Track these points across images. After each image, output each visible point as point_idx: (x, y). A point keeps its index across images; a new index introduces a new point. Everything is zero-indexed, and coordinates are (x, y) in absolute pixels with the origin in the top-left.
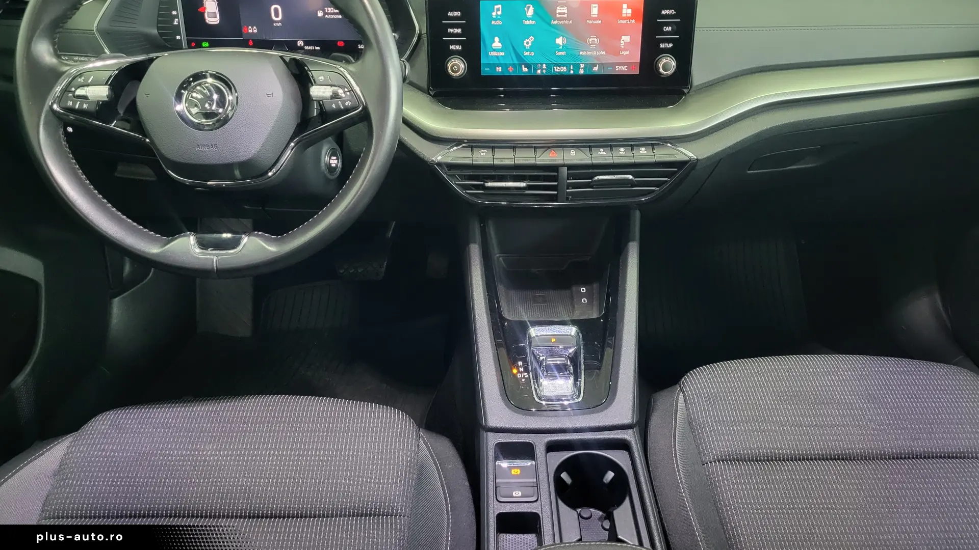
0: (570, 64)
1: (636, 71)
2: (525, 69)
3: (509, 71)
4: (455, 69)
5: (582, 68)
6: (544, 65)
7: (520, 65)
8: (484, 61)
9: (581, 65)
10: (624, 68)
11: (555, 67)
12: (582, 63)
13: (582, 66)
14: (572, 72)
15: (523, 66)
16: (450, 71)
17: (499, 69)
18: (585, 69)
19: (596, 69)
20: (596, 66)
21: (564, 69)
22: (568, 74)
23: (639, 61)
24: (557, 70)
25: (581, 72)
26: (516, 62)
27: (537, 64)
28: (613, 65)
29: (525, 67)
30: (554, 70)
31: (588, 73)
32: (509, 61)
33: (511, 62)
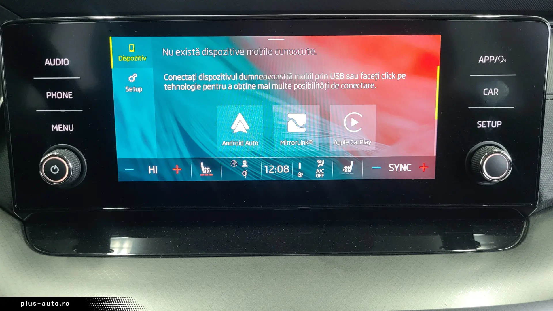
0: (296, 160)
1: (430, 174)
2: (205, 170)
3: (173, 173)
4: (55, 171)
5: (321, 167)
6: (245, 162)
7: (197, 163)
8: (121, 153)
9: (319, 161)
10: (405, 168)
11: (266, 166)
12: (321, 159)
13: (321, 163)
14: (300, 175)
15: (202, 164)
16: (42, 173)
17: (153, 170)
18: (327, 167)
19: (349, 169)
20: (349, 165)
21: (285, 170)
22: (293, 178)
23: (435, 155)
24: (270, 170)
25: (320, 175)
26: (187, 155)
27: (231, 160)
28: (384, 161)
29: (205, 166)
30: (264, 172)
31: (333, 177)
32: (172, 154)
33: (178, 157)
